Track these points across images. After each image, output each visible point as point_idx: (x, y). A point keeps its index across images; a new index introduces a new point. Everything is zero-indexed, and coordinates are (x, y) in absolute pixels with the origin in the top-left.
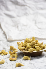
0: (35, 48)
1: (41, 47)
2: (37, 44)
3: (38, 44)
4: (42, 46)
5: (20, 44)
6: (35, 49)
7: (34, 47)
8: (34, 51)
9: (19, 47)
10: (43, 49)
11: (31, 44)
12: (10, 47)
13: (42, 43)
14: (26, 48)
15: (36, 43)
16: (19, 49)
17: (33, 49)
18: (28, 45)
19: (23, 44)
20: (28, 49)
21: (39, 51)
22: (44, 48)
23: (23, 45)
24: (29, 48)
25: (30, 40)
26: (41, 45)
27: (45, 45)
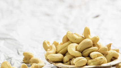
0: (91, 59)
1: (105, 54)
2: (96, 48)
4: (109, 52)
5: (51, 48)
6: (90, 61)
7: (89, 56)
8: (87, 65)
13: (109, 46)
14: (66, 58)
15: (94, 45)
16: (48, 60)
17: (85, 59)
18: (72, 49)
19: (59, 47)
20: (70, 60)
21: (100, 64)
22: (114, 58)
23: (58, 50)
25: (77, 37)
27: (117, 51)
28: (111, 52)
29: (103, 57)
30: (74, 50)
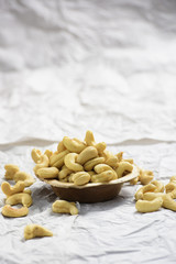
0: (96, 173)
1: (114, 167)
2: (102, 158)
3: (106, 156)
4: (120, 164)
5: (42, 159)
6: (94, 177)
7: (93, 170)
8: (90, 182)
9: (38, 168)
10: (124, 175)
11: (79, 157)
12: (6, 167)
13: (120, 156)
14: (62, 173)
15: (100, 155)
16: (38, 176)
17: (87, 174)
18: (71, 160)
19: (54, 158)
20: (68, 175)
21: (108, 181)
22: (126, 172)
23: (52, 161)
24: (74, 172)
25: (77, 144)
26: (115, 161)
27: (131, 162)
28: (122, 164)
29: (111, 171)
30: (73, 162)
